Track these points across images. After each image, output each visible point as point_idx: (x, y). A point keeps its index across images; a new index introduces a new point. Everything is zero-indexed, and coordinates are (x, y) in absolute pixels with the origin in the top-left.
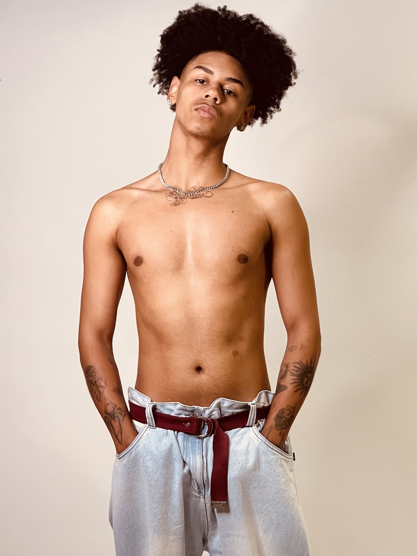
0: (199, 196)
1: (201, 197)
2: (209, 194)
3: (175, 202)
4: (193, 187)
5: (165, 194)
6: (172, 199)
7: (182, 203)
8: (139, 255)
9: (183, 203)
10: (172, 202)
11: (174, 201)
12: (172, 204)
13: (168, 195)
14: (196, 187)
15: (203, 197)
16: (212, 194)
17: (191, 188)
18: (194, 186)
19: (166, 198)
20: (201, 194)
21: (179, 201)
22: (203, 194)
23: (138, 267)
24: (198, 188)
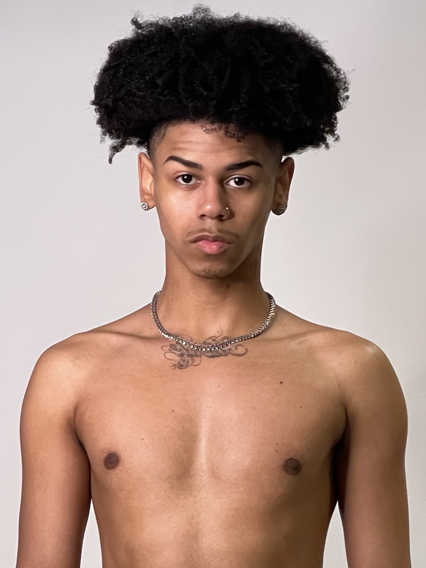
0: (223, 354)
1: (226, 355)
2: (241, 350)
3: (179, 363)
4: (211, 338)
5: (162, 348)
6: (174, 357)
7: (191, 365)
8: (113, 450)
9: (193, 364)
10: (174, 362)
11: (178, 360)
12: (175, 365)
13: (167, 349)
14: (216, 337)
15: (230, 355)
16: (246, 349)
17: (208, 339)
18: (213, 337)
19: (164, 355)
20: (227, 350)
21: (186, 361)
22: (230, 349)
23: (111, 471)
24: (220, 338)
